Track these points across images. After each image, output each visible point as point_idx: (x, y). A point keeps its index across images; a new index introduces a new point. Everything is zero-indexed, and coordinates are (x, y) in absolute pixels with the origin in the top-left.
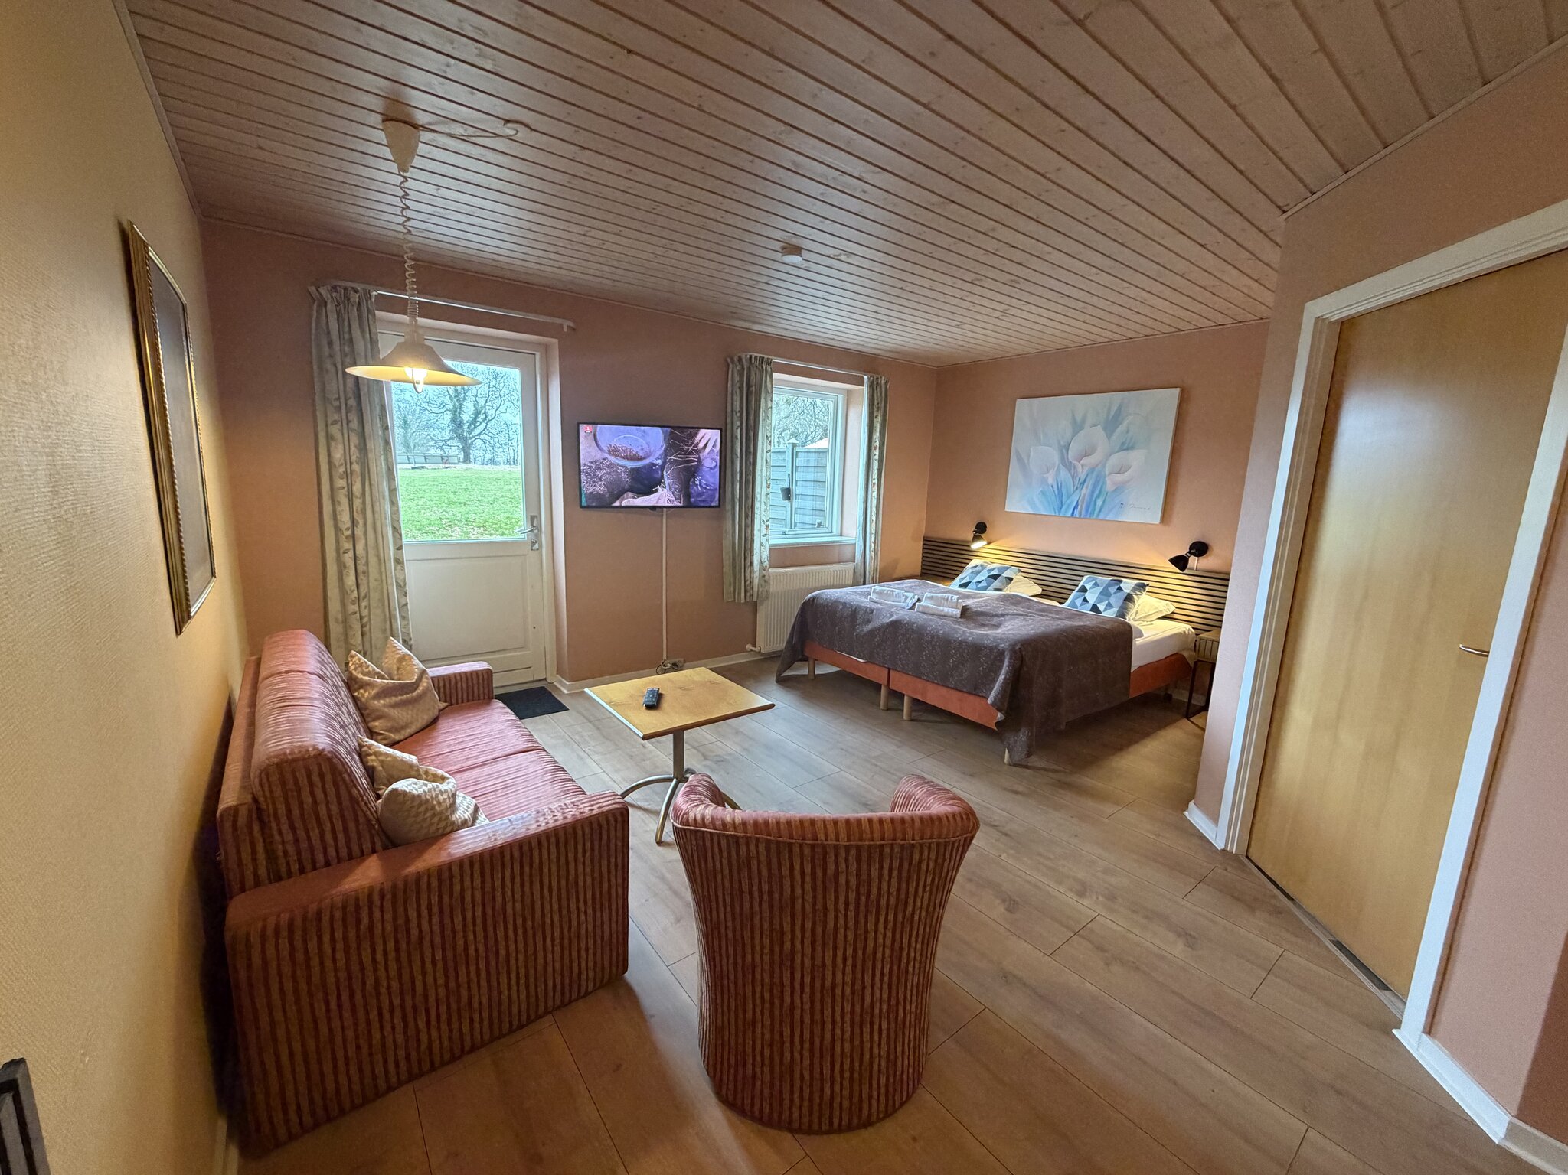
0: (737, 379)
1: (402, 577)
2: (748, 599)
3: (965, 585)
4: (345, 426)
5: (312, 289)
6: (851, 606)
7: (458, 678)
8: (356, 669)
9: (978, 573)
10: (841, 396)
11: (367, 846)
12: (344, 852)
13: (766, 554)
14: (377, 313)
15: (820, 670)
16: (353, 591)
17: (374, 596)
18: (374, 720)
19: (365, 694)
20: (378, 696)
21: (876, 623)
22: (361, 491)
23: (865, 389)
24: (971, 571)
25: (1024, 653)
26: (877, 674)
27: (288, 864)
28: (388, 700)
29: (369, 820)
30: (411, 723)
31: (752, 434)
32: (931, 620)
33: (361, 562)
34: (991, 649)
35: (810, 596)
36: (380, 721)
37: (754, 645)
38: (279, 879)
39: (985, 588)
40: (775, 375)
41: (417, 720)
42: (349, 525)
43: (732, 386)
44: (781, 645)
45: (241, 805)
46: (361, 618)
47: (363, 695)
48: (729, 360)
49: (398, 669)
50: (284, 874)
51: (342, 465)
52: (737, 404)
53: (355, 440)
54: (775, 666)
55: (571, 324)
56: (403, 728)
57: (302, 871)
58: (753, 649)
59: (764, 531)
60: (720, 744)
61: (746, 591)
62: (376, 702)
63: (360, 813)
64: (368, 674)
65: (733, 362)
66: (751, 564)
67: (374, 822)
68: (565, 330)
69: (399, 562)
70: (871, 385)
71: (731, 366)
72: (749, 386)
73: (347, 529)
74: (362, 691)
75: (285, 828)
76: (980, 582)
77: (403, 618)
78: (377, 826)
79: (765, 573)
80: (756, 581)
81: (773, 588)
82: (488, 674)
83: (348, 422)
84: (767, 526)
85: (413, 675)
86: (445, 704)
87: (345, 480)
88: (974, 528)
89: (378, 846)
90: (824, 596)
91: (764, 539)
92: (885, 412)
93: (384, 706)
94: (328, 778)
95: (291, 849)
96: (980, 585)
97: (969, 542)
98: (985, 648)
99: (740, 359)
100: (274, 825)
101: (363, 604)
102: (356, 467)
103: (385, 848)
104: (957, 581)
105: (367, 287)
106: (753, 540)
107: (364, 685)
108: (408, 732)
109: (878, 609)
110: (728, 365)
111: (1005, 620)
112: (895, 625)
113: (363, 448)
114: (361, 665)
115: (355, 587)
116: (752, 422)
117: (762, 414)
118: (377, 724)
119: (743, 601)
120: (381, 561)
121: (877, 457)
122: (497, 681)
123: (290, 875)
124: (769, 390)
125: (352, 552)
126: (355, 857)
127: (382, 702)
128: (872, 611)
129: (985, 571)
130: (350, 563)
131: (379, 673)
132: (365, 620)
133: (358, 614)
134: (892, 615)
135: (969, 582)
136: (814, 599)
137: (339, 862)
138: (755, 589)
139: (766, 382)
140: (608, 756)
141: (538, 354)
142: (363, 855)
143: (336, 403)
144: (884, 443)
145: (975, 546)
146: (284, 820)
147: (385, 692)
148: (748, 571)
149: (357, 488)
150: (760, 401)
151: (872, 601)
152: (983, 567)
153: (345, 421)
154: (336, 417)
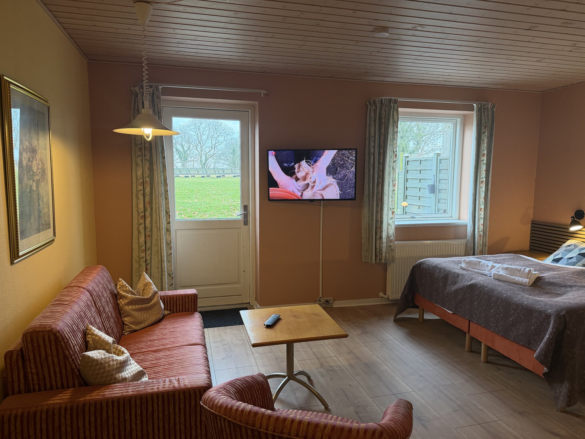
0: (373, 115)
1: (169, 239)
2: (378, 261)
3: (557, 260)
4: (144, 157)
5: (132, 88)
6: (445, 271)
7: (178, 298)
8: (120, 288)
9: (570, 251)
10: (459, 120)
11: (71, 383)
12: (59, 385)
13: (392, 231)
14: (162, 97)
15: (428, 316)
16: (143, 245)
17: (154, 249)
18: (126, 317)
19: (122, 302)
20: (128, 304)
21: (460, 285)
22: (150, 192)
23: (474, 113)
24: (564, 249)
25: (567, 319)
26: (462, 324)
27: (33, 384)
28: (134, 307)
29: (72, 370)
30: (145, 321)
31: (382, 151)
32: (499, 286)
33: (148, 230)
34: (540, 312)
35: (419, 262)
36: (129, 318)
37: (385, 294)
38: (29, 391)
39: (574, 264)
40: (400, 110)
41: (149, 319)
42: (143, 210)
43: (370, 119)
44: (398, 296)
45: (14, 350)
46: (146, 261)
47: (121, 302)
48: (367, 103)
49: (144, 290)
50: (32, 390)
51: (141, 178)
52: (373, 131)
53: (147, 165)
54: (395, 309)
55: (265, 92)
56: (140, 323)
57: (40, 390)
58: (384, 296)
59: (391, 215)
60: (335, 358)
61: (376, 256)
62: (127, 307)
63: (68, 364)
64: (126, 291)
65: (370, 104)
66: (381, 238)
67: (76, 371)
68: (262, 95)
69: (168, 230)
70: (479, 111)
71: (369, 107)
72: (380, 119)
73: (142, 212)
74: (121, 300)
75: (33, 366)
76: (571, 258)
77: (169, 261)
78: (77, 373)
79: (391, 244)
80: (384, 249)
81: (398, 254)
82: (194, 297)
83: (145, 155)
84: (393, 212)
85: (150, 294)
86: (169, 312)
87: (142, 186)
88: (573, 215)
89: (77, 384)
90: (428, 263)
91: (390, 221)
92: (492, 129)
93: (131, 309)
94: (53, 343)
95: (35, 378)
96: (571, 261)
97: (567, 225)
98: (536, 311)
99: (375, 102)
100: (28, 363)
101: (148, 252)
102: (148, 179)
103: (80, 385)
104: (552, 257)
105: (157, 84)
106: (382, 222)
107: (122, 297)
108: (143, 325)
109: (463, 275)
110: (368, 106)
111: (571, 291)
112: (473, 287)
113: (151, 170)
114: (123, 286)
115: (144, 244)
116: (382, 144)
117: (390, 136)
118: (126, 319)
119: (374, 262)
120: (159, 230)
121: (485, 162)
122: (200, 303)
123: (34, 391)
124: (396, 120)
125: (144, 224)
126: (64, 387)
127: (130, 307)
128: (458, 275)
129: (577, 249)
130: (142, 231)
131: (132, 291)
132: (148, 262)
133: (144, 258)
134: (471, 280)
135: (561, 258)
136: (421, 264)
137: (57, 389)
138: (384, 254)
139: (393, 115)
140: (264, 356)
141: (250, 111)
142: (68, 387)
143: (140, 146)
144: (491, 151)
145: (573, 229)
146: (32, 361)
147: (133, 302)
148: (378, 242)
149: (148, 190)
150: (388, 128)
151: (462, 268)
152: (576, 246)
153: (143, 155)
154: (139, 153)
